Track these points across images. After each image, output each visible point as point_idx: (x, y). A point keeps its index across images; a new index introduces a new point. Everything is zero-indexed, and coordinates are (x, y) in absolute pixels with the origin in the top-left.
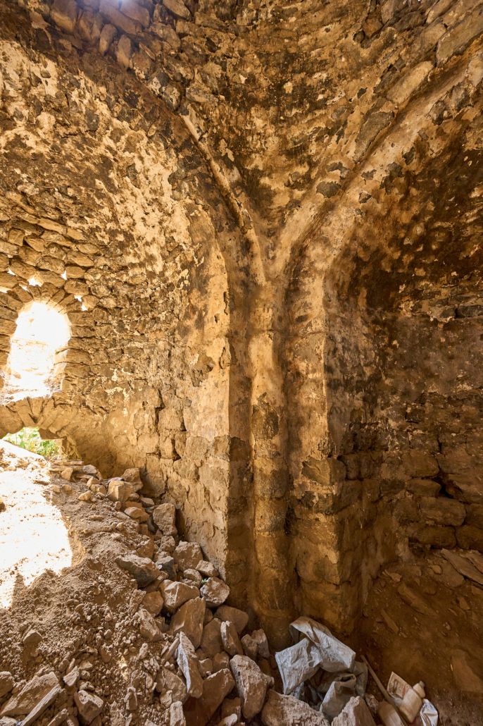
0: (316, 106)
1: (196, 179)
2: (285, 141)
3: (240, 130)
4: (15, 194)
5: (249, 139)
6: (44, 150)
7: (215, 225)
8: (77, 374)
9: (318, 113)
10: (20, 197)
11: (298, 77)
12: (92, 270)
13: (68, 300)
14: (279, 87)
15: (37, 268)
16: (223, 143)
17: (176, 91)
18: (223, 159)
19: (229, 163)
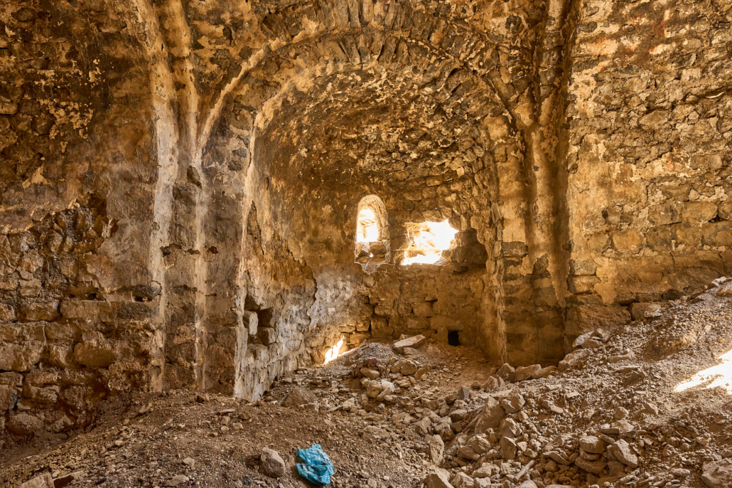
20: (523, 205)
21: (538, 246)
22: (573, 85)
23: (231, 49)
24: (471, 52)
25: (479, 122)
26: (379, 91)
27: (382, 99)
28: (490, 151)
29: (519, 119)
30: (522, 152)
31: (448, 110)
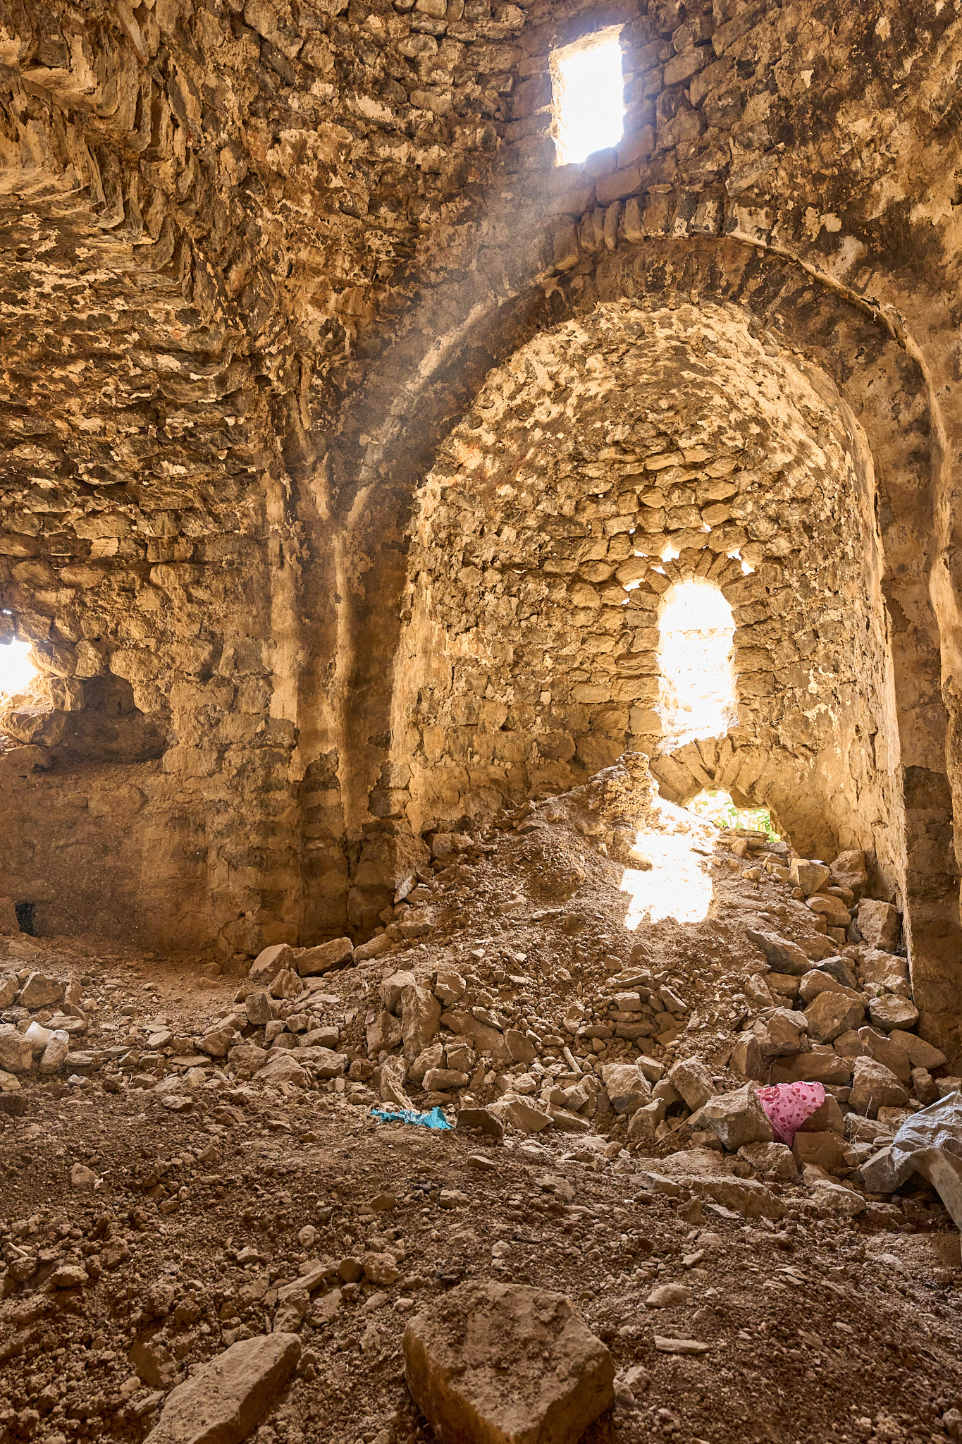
0: (942, 23)
1: (780, 317)
2: (921, 119)
3: (834, 164)
4: (607, 450)
5: (857, 164)
6: (611, 384)
7: (833, 373)
8: (756, 689)
9: (950, 33)
10: (613, 449)
12: (739, 499)
13: (720, 562)
15: (667, 531)
16: (811, 213)
17: (711, 206)
18: (816, 246)
19: (829, 244)
20: (300, 657)
21: (325, 732)
22: (422, 490)
24: (273, 343)
25: (253, 477)
26: (32, 293)
27: (18, 311)
28: (257, 538)
29: (313, 502)
30: (299, 560)
31: (178, 421)
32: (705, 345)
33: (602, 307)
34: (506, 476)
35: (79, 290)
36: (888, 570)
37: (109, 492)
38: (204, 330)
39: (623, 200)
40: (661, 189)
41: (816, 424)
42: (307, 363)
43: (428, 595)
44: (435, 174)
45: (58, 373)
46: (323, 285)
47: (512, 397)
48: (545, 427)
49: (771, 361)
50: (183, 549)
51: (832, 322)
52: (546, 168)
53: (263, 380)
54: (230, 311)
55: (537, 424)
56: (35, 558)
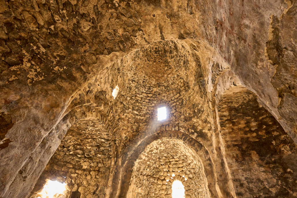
0: (203, 111)
1: (187, 142)
2: (202, 121)
3: (192, 124)
5: (195, 124)
6: (164, 148)
7: (196, 150)
9: (204, 112)
10: (165, 157)
11: (196, 108)
12: (184, 167)
13: (181, 178)
14: (194, 112)
15: (173, 171)
16: (190, 129)
17: (177, 127)
18: (191, 133)
19: (193, 133)
20: (111, 191)
22: (136, 162)
23: (86, 97)
24: (118, 139)
25: (111, 158)
26: (87, 130)
27: (85, 132)
28: (109, 168)
29: (119, 162)
30: (115, 172)
31: (102, 148)
32: (177, 144)
33: (163, 138)
34: (148, 160)
35: (93, 130)
36: (209, 184)
37: (88, 158)
38: (109, 137)
39: (166, 125)
40: (171, 124)
41: (194, 157)
42: (122, 141)
43: (134, 180)
44: (143, 120)
45: (87, 140)
46: (126, 132)
47: (150, 149)
48: (155, 153)
49: (187, 148)
50: (97, 169)
51: (194, 143)
52: (156, 121)
53: (115, 144)
54: (113, 134)
55: (154, 153)
56: (73, 168)
